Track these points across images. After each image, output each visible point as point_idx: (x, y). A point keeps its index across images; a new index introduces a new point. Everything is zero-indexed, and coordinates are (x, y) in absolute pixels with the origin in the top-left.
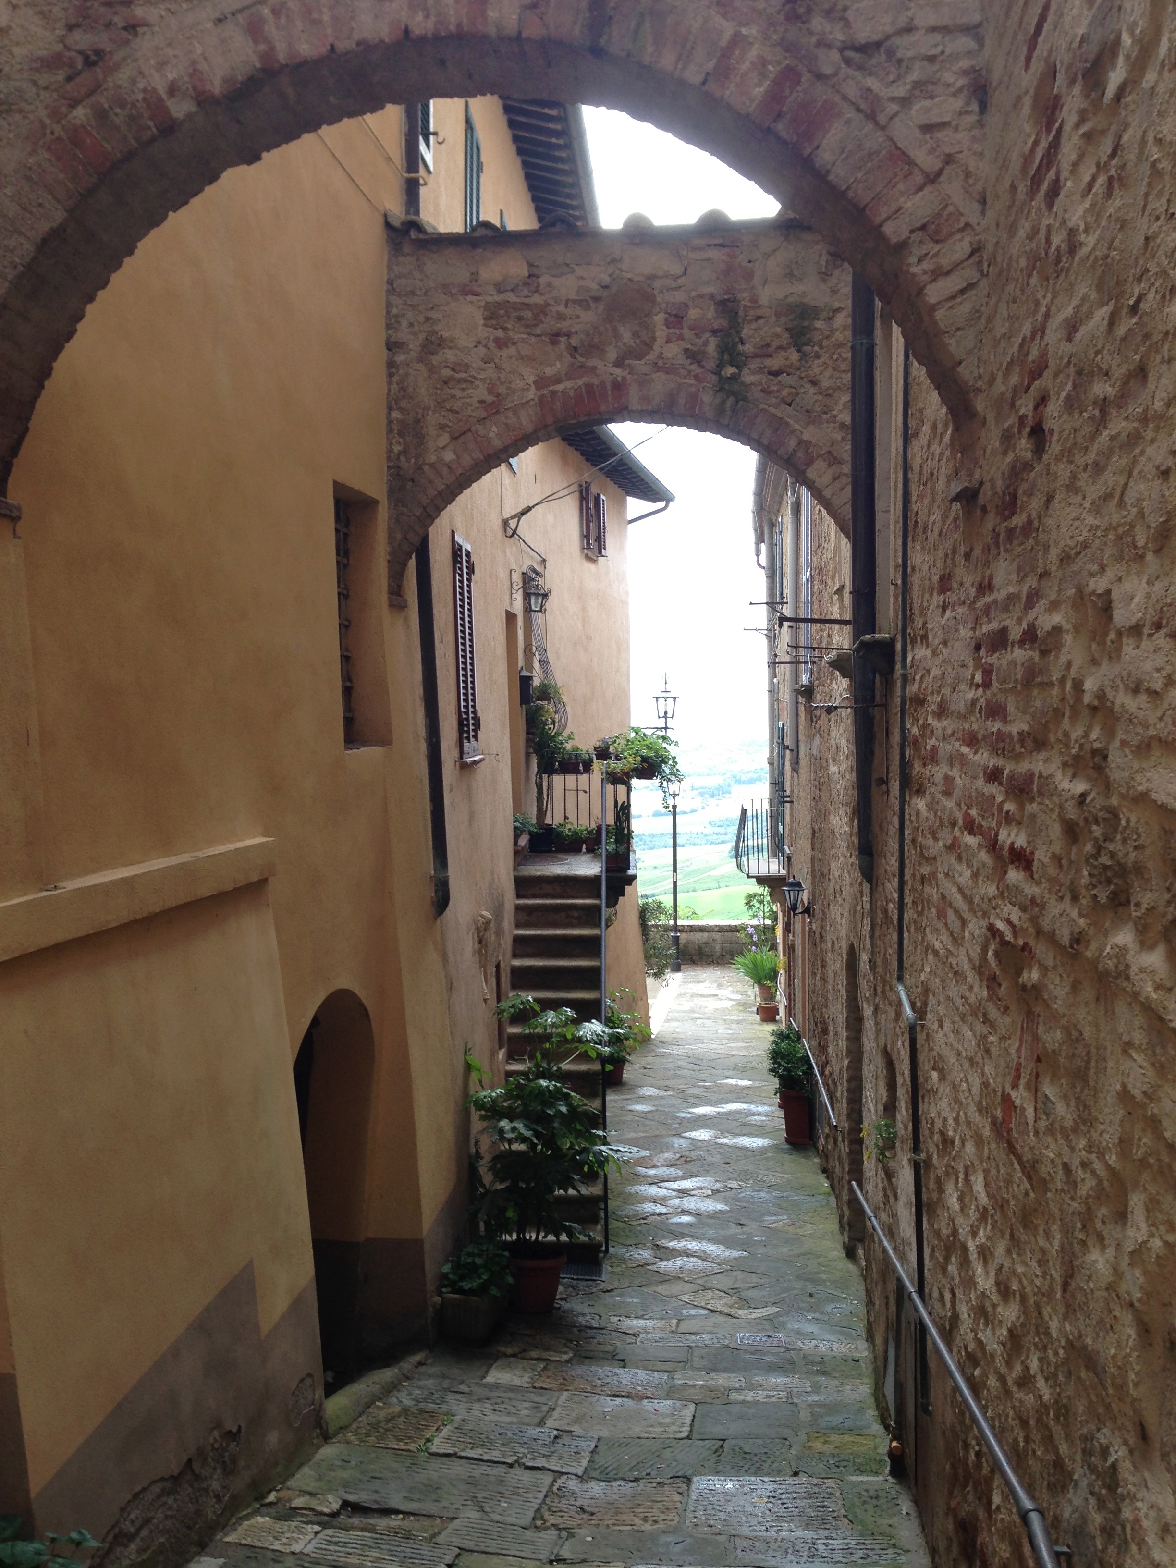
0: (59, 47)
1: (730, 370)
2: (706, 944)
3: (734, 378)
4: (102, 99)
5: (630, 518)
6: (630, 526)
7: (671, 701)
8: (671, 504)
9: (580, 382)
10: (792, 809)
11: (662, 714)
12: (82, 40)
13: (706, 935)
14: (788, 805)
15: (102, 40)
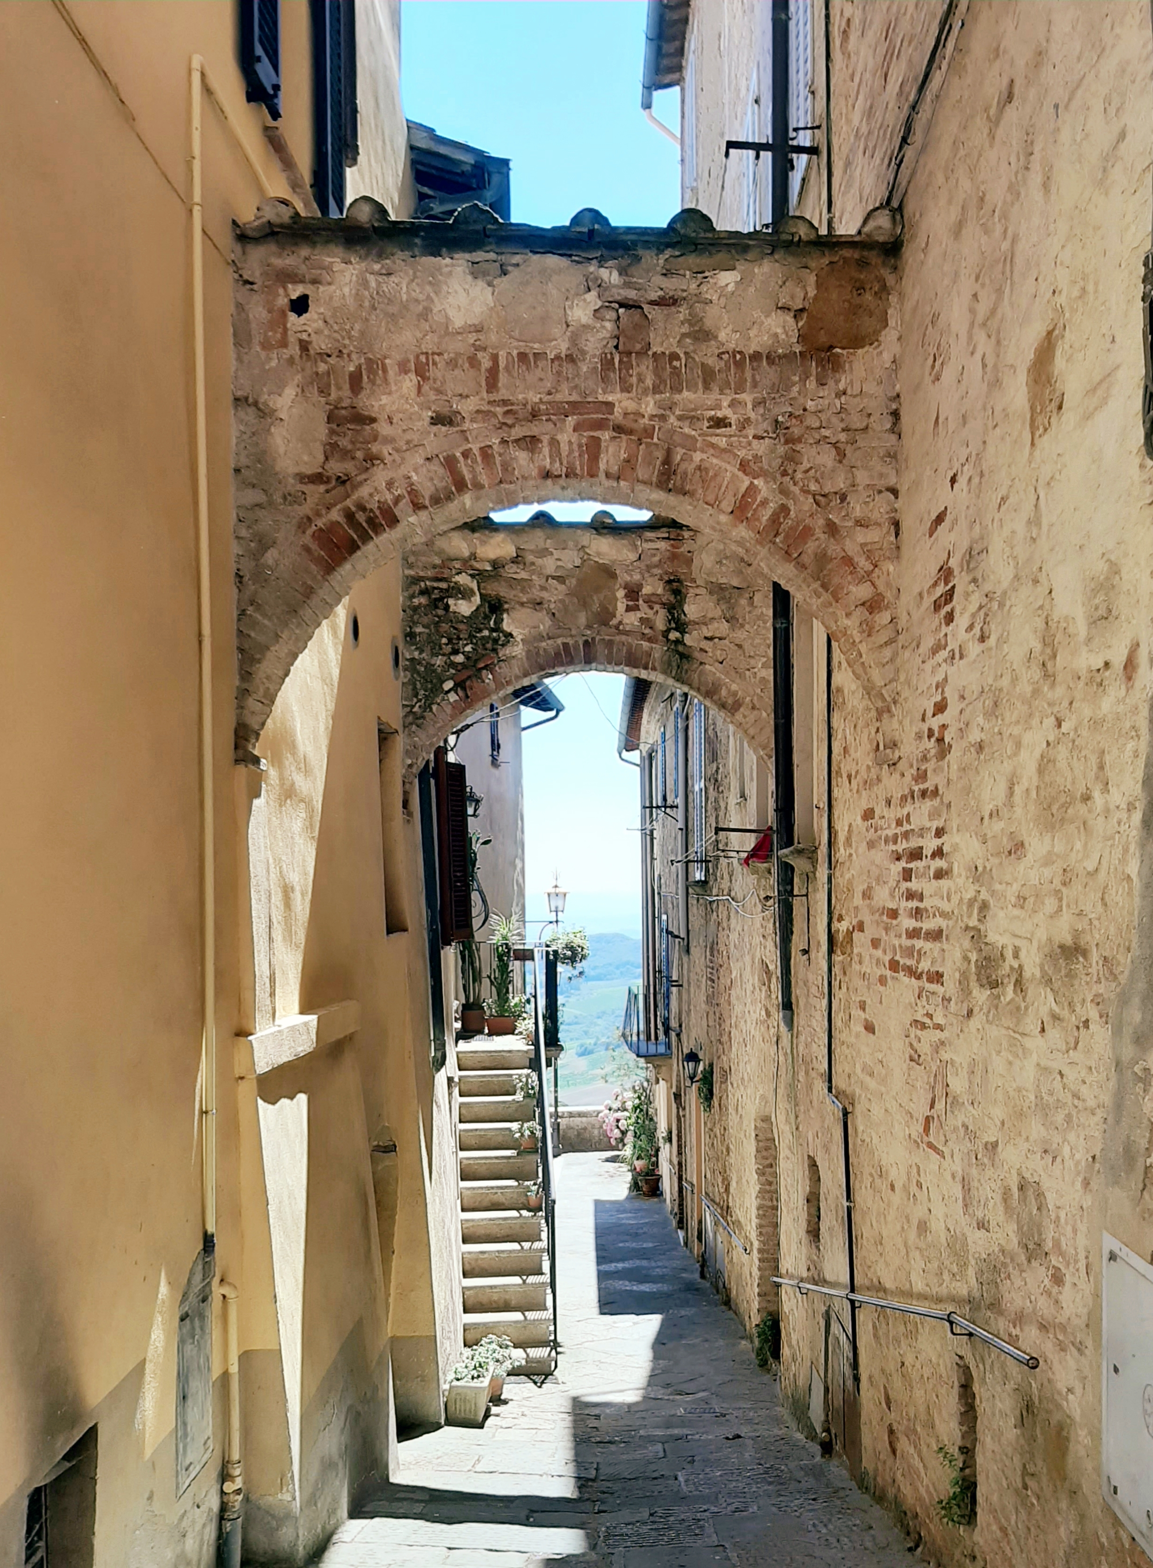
0: (320, 470)
1: (674, 635)
2: (585, 1129)
3: (677, 642)
4: (349, 503)
5: (523, 725)
6: (524, 733)
7: (561, 896)
8: (561, 714)
9: (559, 641)
10: (679, 992)
11: (553, 909)
12: (336, 467)
13: (584, 1119)
14: (674, 990)
15: (349, 467)
